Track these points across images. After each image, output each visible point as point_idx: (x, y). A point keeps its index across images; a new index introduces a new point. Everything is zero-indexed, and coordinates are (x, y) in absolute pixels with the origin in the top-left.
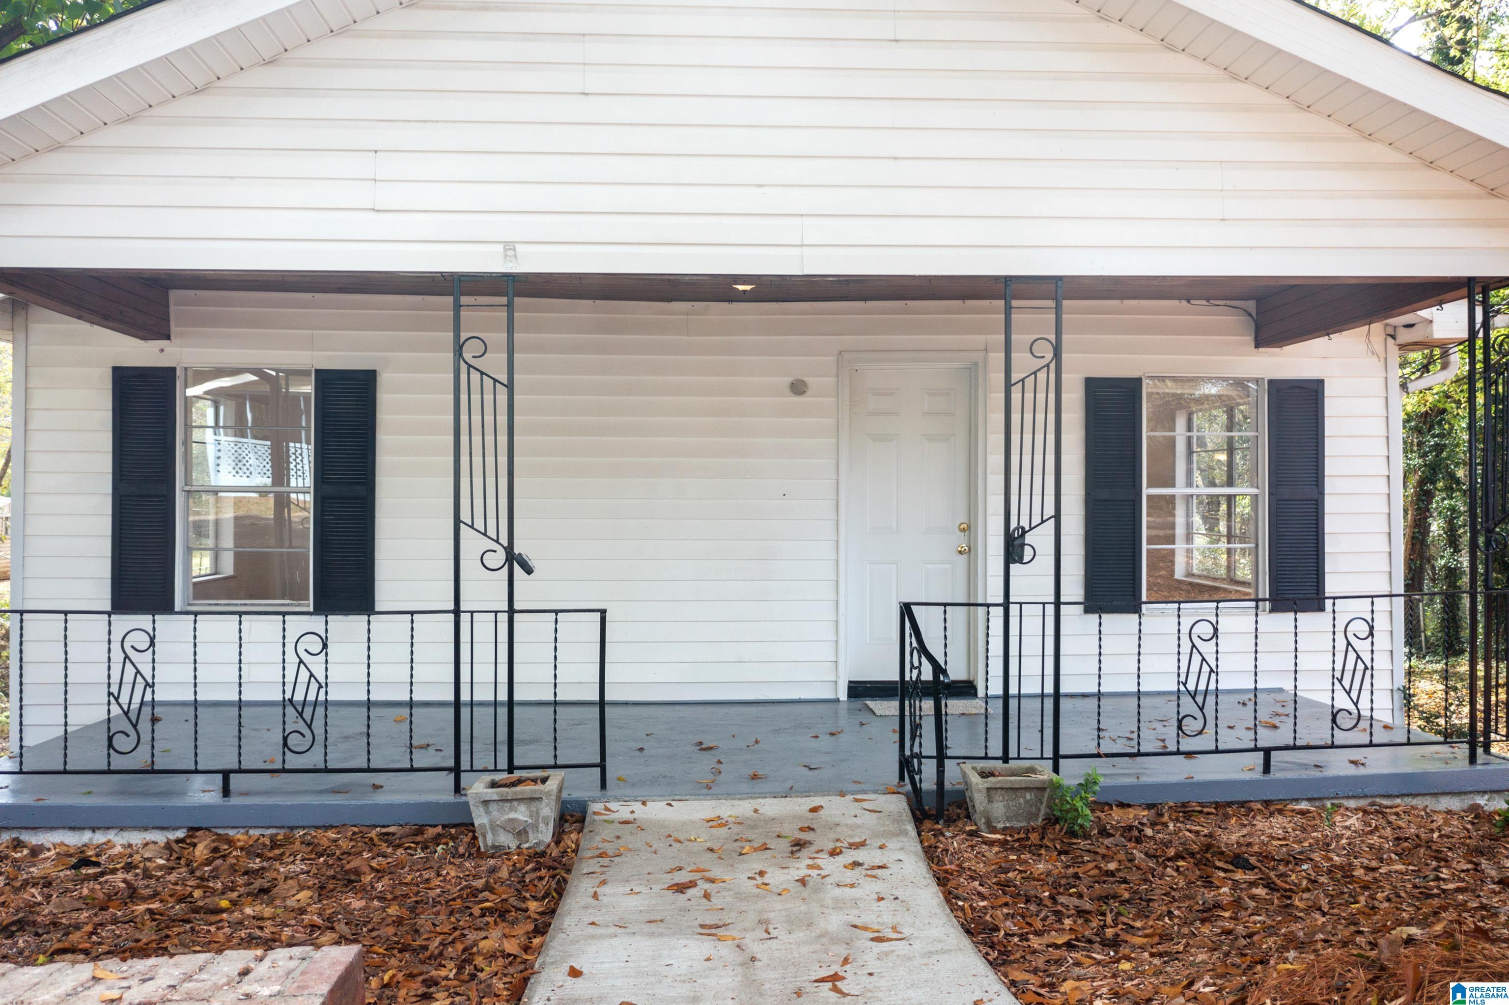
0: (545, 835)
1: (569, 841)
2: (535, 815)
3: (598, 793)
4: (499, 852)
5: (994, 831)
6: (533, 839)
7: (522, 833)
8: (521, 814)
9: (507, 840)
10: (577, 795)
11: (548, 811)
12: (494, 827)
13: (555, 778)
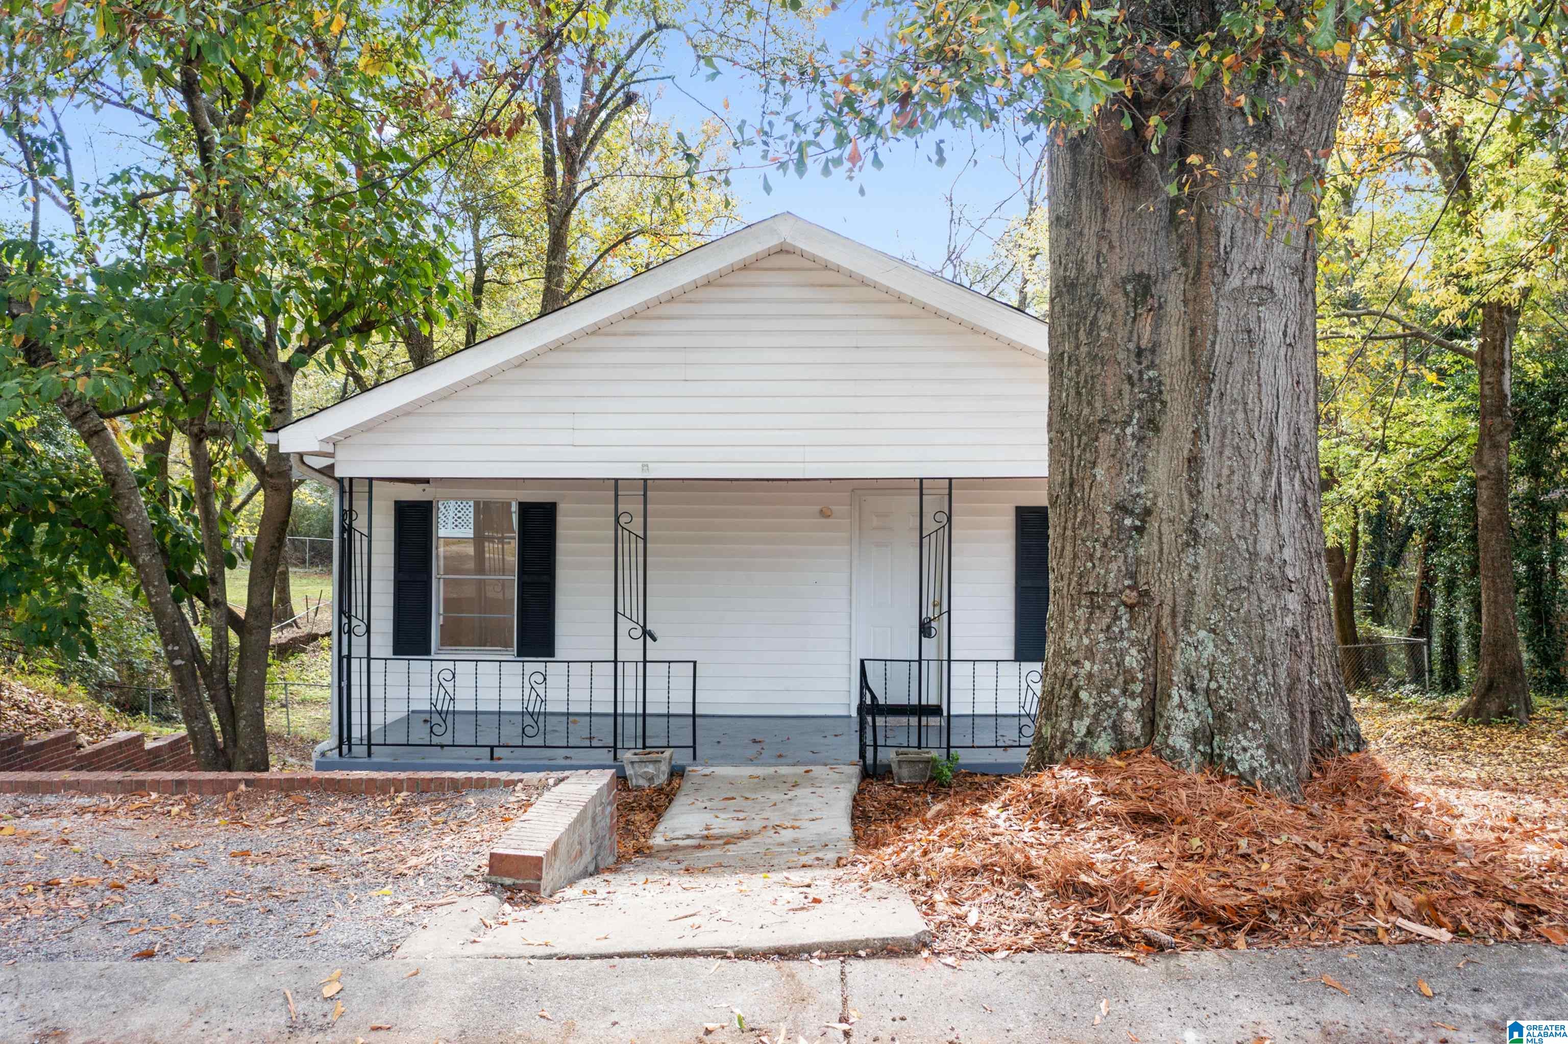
0: (662, 779)
1: (675, 784)
2: (658, 770)
3: (691, 761)
4: (639, 788)
5: (901, 783)
6: (657, 782)
7: (651, 779)
8: (650, 769)
9: (642, 782)
10: (680, 762)
11: (665, 768)
12: (636, 775)
13: (668, 753)
